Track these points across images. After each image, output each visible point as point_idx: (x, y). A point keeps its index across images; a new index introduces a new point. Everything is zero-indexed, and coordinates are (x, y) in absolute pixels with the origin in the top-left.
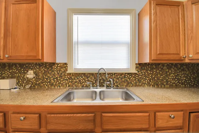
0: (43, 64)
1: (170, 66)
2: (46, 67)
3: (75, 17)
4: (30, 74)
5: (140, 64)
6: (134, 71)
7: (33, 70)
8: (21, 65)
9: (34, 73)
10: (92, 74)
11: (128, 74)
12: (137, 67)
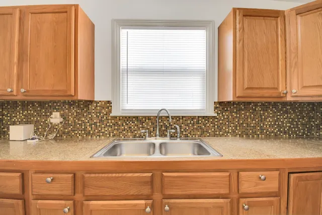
0: (74, 102)
1: (265, 106)
2: (78, 106)
3: (123, 32)
4: (56, 118)
5: (220, 103)
6: (211, 113)
7: (60, 112)
8: (42, 104)
9: (62, 116)
10: (149, 118)
11: (203, 117)
12: (216, 108)
